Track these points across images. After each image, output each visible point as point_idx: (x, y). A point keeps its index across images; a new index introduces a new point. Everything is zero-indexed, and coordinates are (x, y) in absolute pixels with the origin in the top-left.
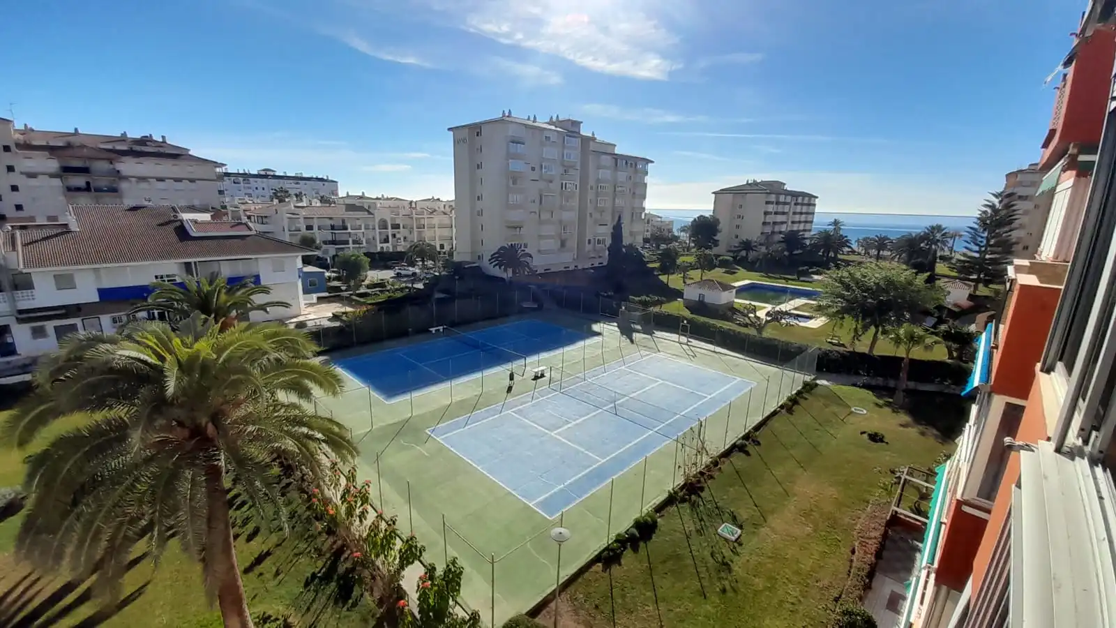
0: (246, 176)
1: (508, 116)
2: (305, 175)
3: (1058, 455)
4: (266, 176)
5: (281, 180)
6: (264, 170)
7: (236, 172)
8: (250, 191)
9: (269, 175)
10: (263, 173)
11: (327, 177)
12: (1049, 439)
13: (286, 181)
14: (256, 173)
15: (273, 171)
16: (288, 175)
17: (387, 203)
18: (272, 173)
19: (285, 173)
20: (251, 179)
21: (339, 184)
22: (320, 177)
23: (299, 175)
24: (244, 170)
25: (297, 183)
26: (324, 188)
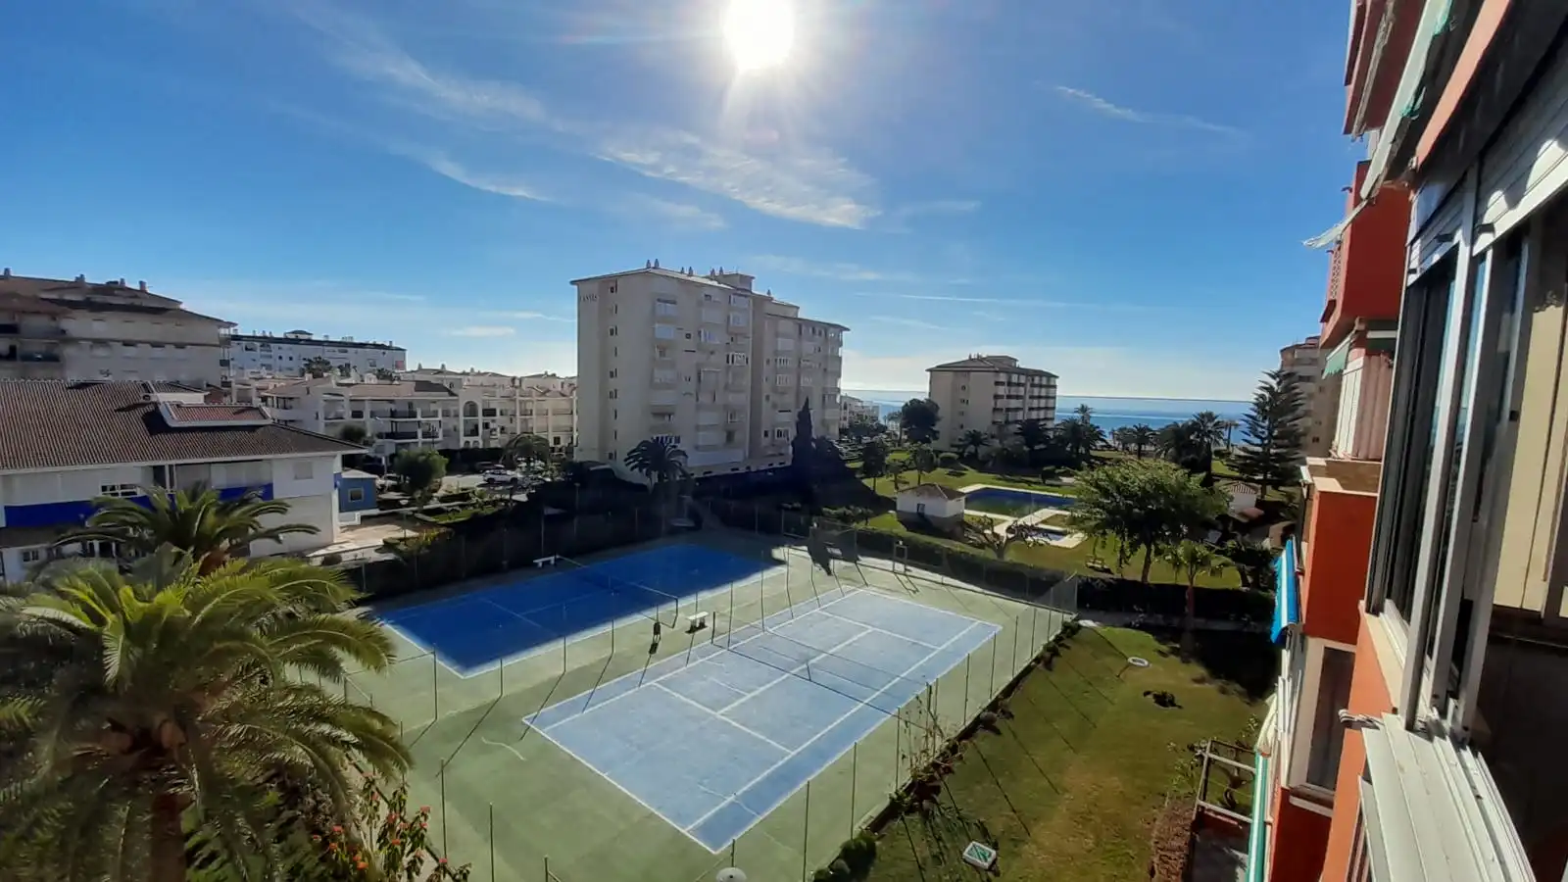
0: (267, 341)
1: (654, 268)
2: (356, 341)
3: (1411, 734)
4: (296, 341)
5: (320, 347)
6: (293, 333)
7: (251, 334)
8: (268, 361)
9: (301, 340)
10: (293, 336)
11: (391, 342)
13: (327, 348)
14: (281, 336)
15: (309, 334)
16: (331, 339)
17: (480, 380)
18: (306, 337)
19: (327, 336)
20: (272, 345)
21: (407, 353)
22: (380, 342)
23: (348, 341)
24: (264, 332)
25: (345, 351)
26: (384, 358)
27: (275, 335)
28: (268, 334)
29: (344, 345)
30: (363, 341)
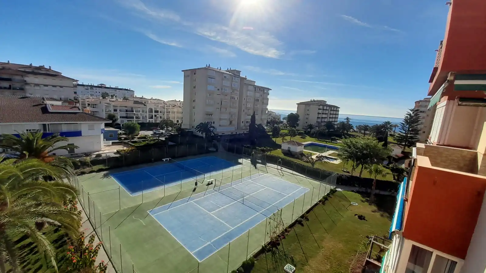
0: (92, 87)
2: (119, 88)
4: (101, 87)
5: (108, 89)
6: (100, 84)
7: (87, 84)
8: (93, 93)
9: (102, 87)
10: (100, 86)
11: (130, 89)
13: (110, 89)
14: (97, 85)
15: (105, 85)
16: (111, 87)
17: (155, 101)
18: (104, 86)
19: (110, 86)
20: (94, 88)
21: (135, 92)
22: (126, 89)
23: (117, 87)
24: (91, 84)
25: (115, 91)
26: (127, 93)
27: (95, 85)
28: (92, 85)
29: (116, 89)
30: (121, 88)
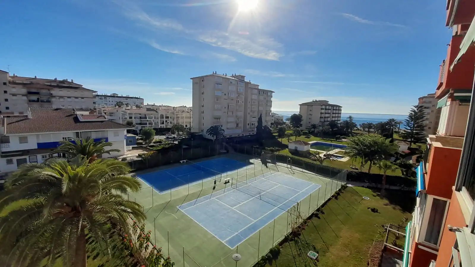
0: (106, 96)
1: (215, 74)
2: (130, 96)
3: (472, 234)
4: (114, 97)
5: (120, 98)
7: (101, 94)
8: (106, 102)
10: (113, 95)
11: (140, 97)
12: (467, 226)
13: (122, 99)
14: (110, 95)
17: (164, 108)
18: (116, 95)
19: (122, 95)
20: (107, 98)
21: (144, 100)
22: (136, 97)
23: (128, 96)
25: (127, 100)
26: (138, 101)
27: (108, 95)
28: (106, 95)
29: (127, 98)
30: (132, 97)
